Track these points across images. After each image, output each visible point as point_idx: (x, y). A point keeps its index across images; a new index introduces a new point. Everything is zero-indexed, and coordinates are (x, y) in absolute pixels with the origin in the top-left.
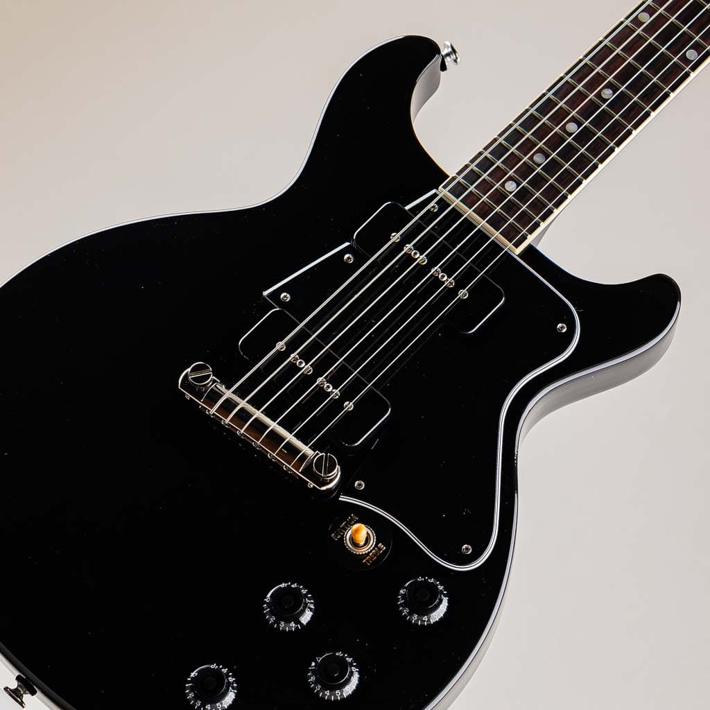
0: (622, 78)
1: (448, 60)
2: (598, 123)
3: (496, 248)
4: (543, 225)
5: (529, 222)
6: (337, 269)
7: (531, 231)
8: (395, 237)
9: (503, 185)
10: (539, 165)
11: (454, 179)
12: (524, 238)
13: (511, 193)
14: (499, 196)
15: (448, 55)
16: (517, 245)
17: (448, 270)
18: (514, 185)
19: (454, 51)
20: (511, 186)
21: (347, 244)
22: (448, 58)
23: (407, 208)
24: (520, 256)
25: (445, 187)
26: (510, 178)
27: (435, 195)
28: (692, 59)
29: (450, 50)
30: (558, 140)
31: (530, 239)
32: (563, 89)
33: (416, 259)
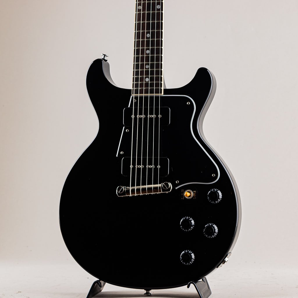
0: (148, 28)
1: (106, 58)
2: (153, 45)
3: (157, 98)
4: (162, 82)
5: (159, 85)
6: (127, 136)
7: (161, 86)
8: (133, 116)
9: (145, 81)
10: (149, 68)
11: (133, 90)
12: (161, 90)
13: (149, 81)
14: (147, 84)
15: (104, 57)
16: (161, 93)
17: (151, 113)
18: (148, 78)
19: (105, 55)
20: (147, 80)
21: (124, 127)
22: (105, 58)
23: (129, 107)
24: (164, 94)
25: (133, 94)
26: (145, 78)
27: (133, 97)
28: (159, 8)
29: (104, 55)
30: (147, 58)
31: (163, 88)
32: (137, 44)
33: (142, 117)
